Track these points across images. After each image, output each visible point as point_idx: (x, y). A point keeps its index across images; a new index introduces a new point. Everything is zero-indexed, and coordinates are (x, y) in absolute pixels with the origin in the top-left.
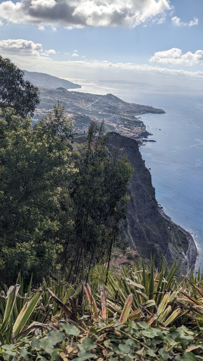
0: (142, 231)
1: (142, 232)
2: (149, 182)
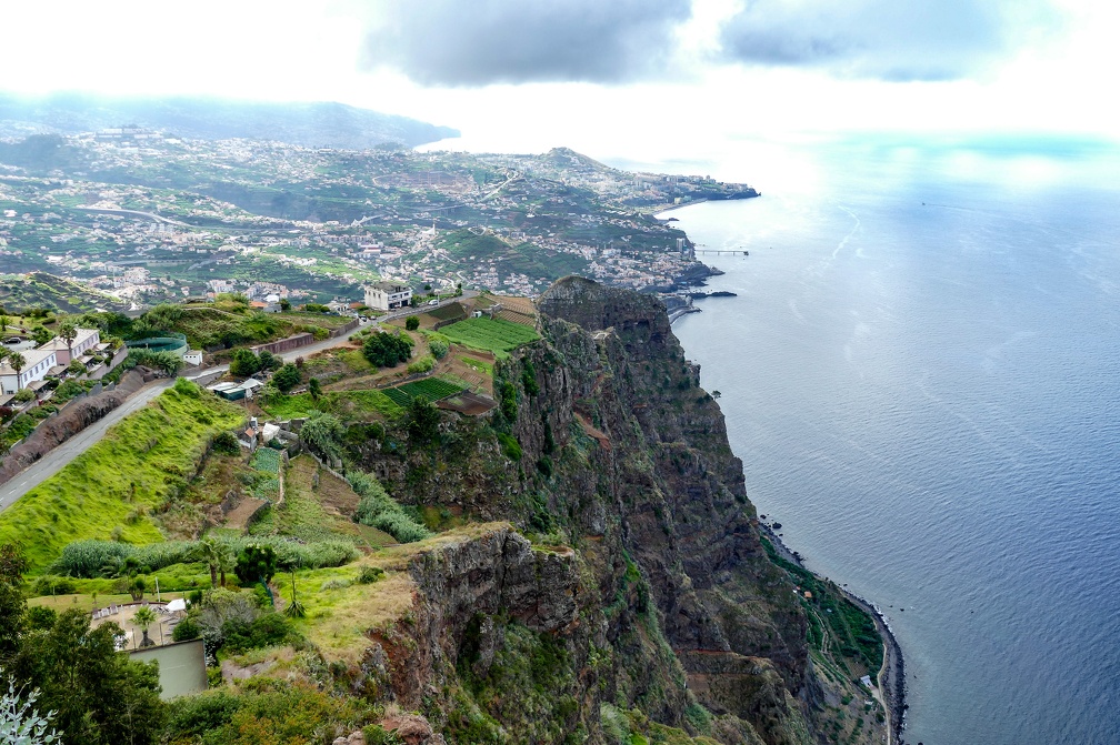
0: (704, 619)
1: (707, 621)
2: (719, 440)
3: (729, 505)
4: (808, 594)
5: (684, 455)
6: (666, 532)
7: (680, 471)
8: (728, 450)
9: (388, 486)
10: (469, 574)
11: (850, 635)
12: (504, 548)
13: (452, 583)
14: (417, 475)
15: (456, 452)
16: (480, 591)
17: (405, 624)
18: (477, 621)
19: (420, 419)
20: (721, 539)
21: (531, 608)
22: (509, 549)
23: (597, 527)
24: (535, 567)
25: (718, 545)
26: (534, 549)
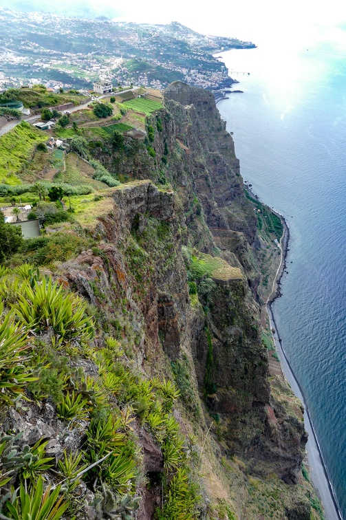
1: (222, 218)
2: (231, 152)
3: (233, 177)
4: (259, 210)
5: (218, 157)
6: (209, 186)
7: (216, 163)
8: (235, 156)
9: (105, 165)
10: (135, 199)
11: (272, 225)
12: (148, 190)
13: (129, 202)
14: (116, 161)
15: (130, 153)
16: (139, 205)
17: (111, 216)
18: (138, 216)
19: (117, 140)
20: (229, 189)
21: (157, 212)
22: (150, 190)
23: (184, 183)
24: (159, 197)
25: (228, 192)
26: (159, 190)
